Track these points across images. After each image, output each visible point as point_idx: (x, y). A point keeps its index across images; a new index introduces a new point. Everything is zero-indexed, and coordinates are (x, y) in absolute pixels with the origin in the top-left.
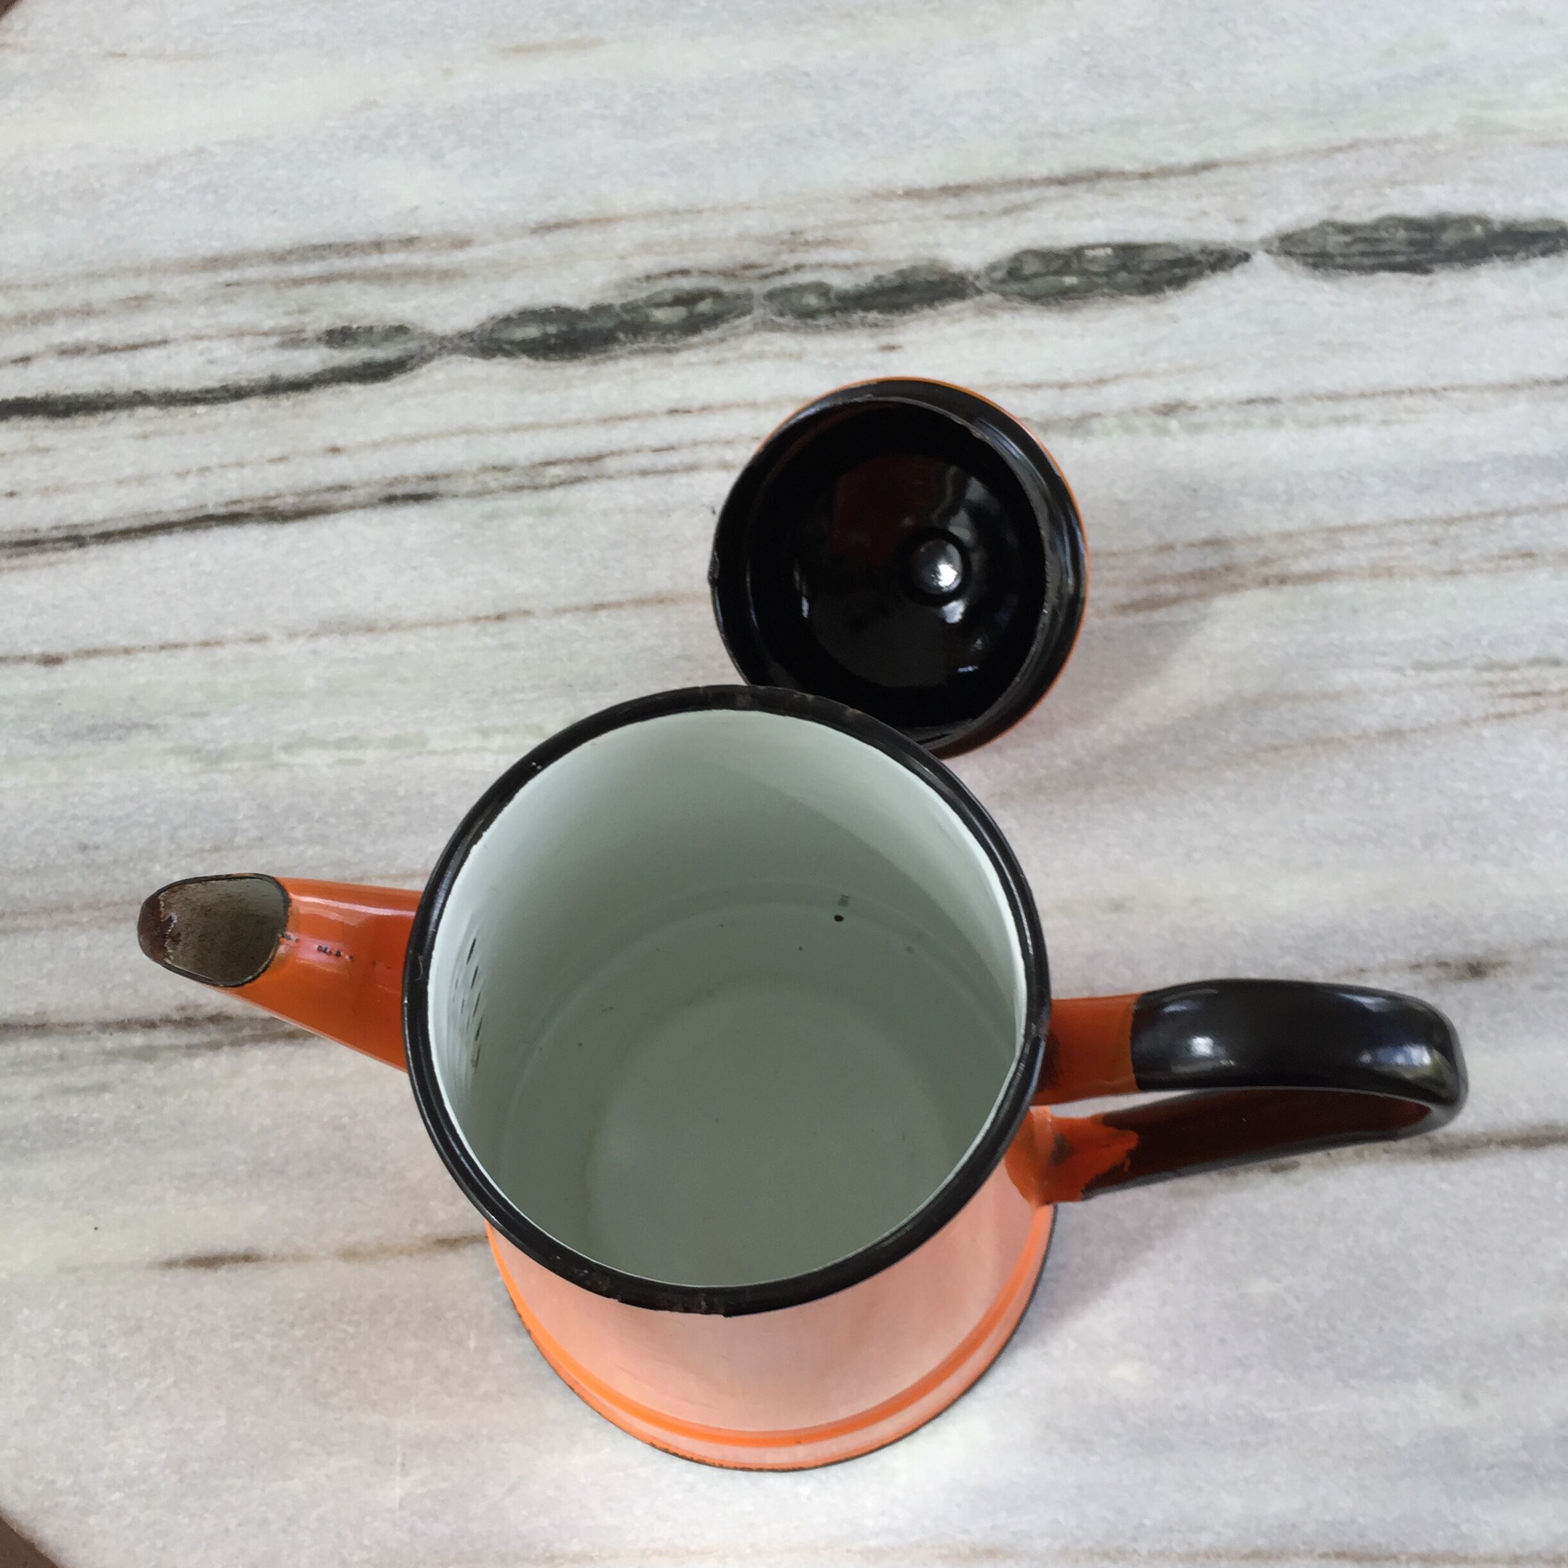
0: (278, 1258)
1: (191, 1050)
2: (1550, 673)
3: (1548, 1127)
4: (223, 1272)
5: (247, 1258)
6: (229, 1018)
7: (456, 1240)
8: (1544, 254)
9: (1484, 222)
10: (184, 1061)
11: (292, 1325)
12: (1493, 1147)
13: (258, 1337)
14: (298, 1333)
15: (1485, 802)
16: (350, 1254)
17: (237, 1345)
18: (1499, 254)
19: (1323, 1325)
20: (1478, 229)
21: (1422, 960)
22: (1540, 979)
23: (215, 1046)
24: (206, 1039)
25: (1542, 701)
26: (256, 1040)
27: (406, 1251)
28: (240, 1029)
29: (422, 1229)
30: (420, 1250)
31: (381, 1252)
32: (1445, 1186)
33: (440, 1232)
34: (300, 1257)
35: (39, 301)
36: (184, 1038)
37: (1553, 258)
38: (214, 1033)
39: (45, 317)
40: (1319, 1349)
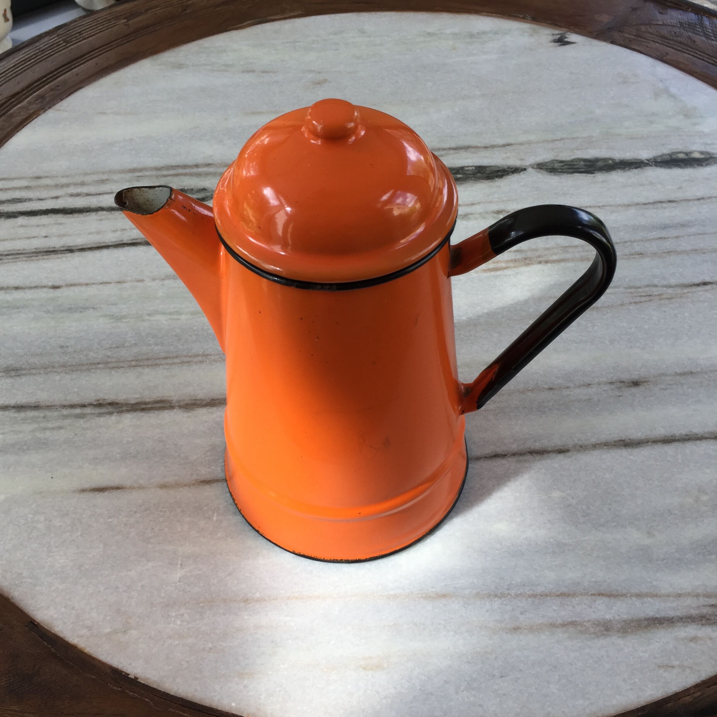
0: (132, 488)
1: (100, 415)
2: (654, 289)
3: (672, 436)
4: (106, 493)
5: (118, 488)
6: (117, 404)
7: (209, 481)
8: (636, 168)
9: (613, 160)
10: (97, 418)
11: (136, 512)
12: (650, 443)
13: (120, 517)
14: (138, 515)
15: (633, 330)
16: (163, 486)
17: (110, 520)
18: (619, 168)
19: (584, 507)
20: (610, 162)
21: (613, 381)
22: (663, 386)
23: (111, 413)
24: (107, 411)
25: (651, 298)
26: (128, 411)
27: (188, 485)
28: (122, 407)
29: (195, 477)
30: (194, 485)
31: (177, 485)
32: (632, 457)
33: (202, 478)
34: (141, 487)
35: (64, 181)
36: (98, 411)
37: (639, 169)
38: (111, 409)
39: (67, 185)
40: (584, 516)
